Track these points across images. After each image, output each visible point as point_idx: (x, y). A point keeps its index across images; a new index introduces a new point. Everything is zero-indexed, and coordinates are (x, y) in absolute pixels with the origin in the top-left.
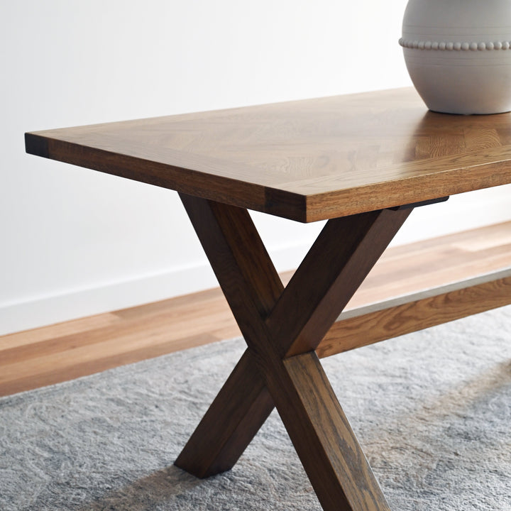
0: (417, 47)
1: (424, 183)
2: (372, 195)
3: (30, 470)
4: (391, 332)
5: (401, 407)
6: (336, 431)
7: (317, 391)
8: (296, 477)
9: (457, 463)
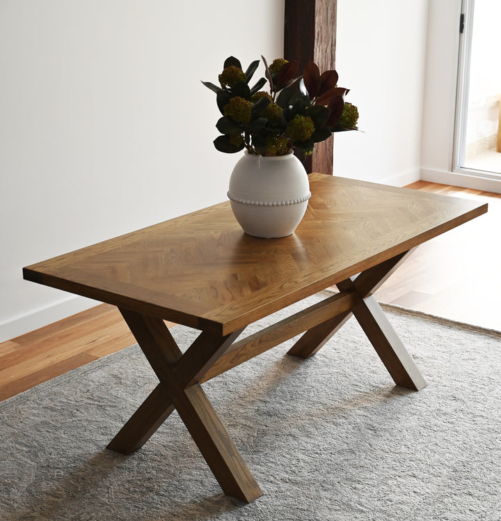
4: (233, 364)
6: (215, 426)
9: (268, 432)
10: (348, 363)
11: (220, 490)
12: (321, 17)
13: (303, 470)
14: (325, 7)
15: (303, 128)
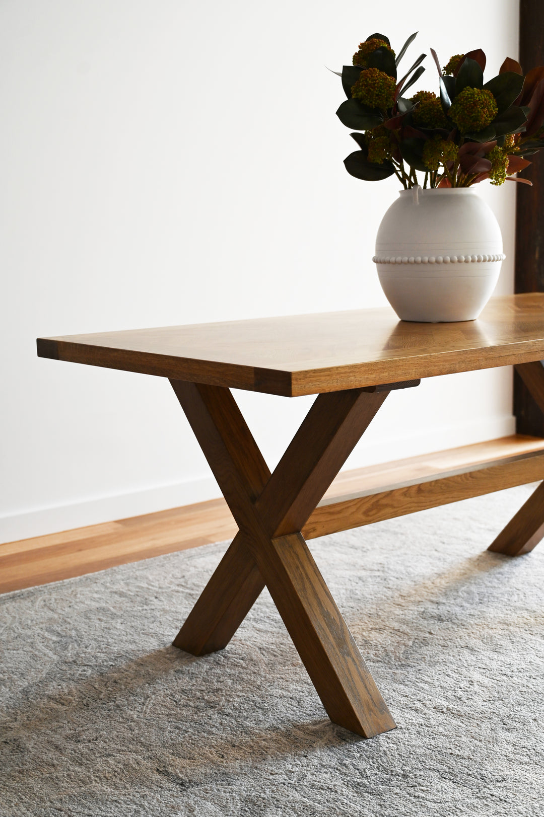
0: (389, 262)
1: (398, 366)
2: (351, 374)
3: (40, 651)
4: (370, 518)
6: (321, 604)
7: (303, 567)
8: (284, 654)
9: (431, 641)
11: (323, 715)
13: (475, 697)
15: (475, 103)
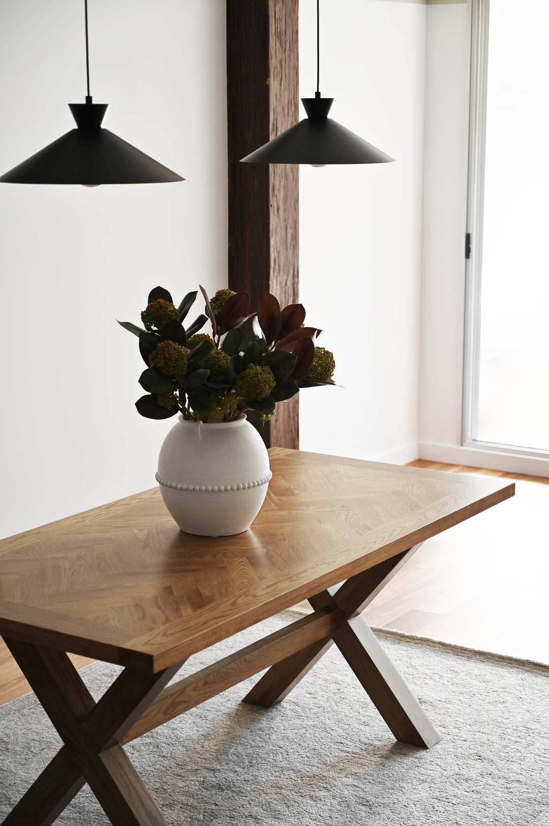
4: (168, 716)
5: (157, 767)
6: (144, 805)
7: (126, 775)
9: (218, 812)
10: (328, 712)
12: (278, 238)
14: (283, 225)
15: (259, 381)
